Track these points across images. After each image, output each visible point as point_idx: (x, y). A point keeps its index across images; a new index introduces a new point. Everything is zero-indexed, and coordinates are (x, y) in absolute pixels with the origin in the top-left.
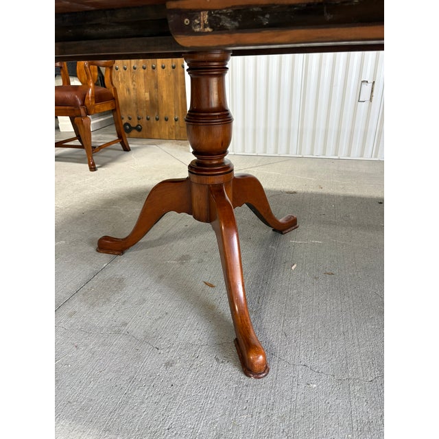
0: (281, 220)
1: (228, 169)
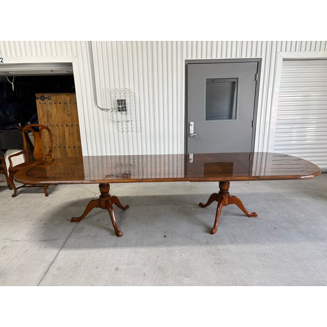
0: (124, 206)
1: (109, 196)
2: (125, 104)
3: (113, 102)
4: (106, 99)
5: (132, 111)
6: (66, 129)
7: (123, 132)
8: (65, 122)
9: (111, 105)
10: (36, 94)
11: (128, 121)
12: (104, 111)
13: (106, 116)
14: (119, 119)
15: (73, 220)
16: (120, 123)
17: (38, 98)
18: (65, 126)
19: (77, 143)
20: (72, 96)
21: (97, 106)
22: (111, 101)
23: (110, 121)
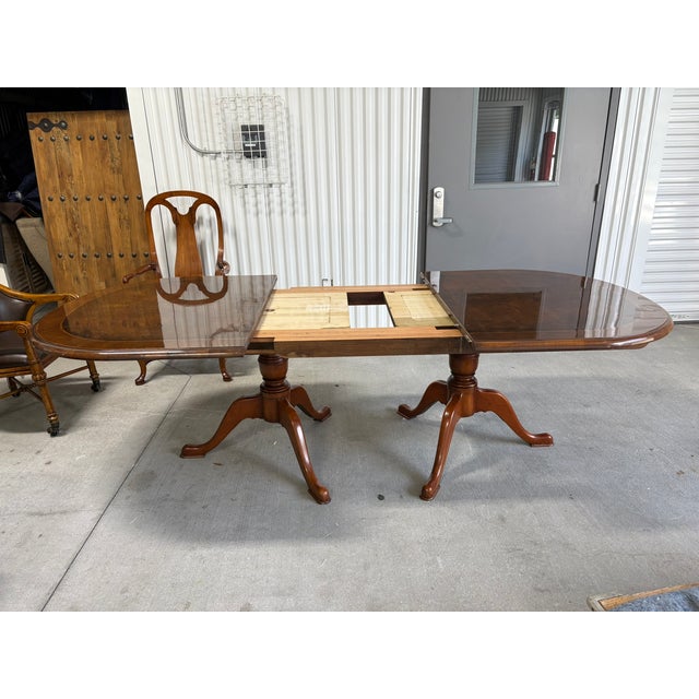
0: (319, 411)
2: (263, 136)
3: (230, 132)
4: (212, 123)
5: (282, 156)
6: (112, 209)
7: (257, 214)
8: (108, 191)
9: (226, 140)
10: (28, 114)
11: (271, 185)
12: (207, 158)
13: (214, 171)
14: (248, 179)
15: (187, 452)
16: (250, 190)
17: (34, 126)
18: (107, 200)
19: (141, 247)
20: (122, 119)
21: (188, 142)
22: (225, 130)
23: (222, 186)
